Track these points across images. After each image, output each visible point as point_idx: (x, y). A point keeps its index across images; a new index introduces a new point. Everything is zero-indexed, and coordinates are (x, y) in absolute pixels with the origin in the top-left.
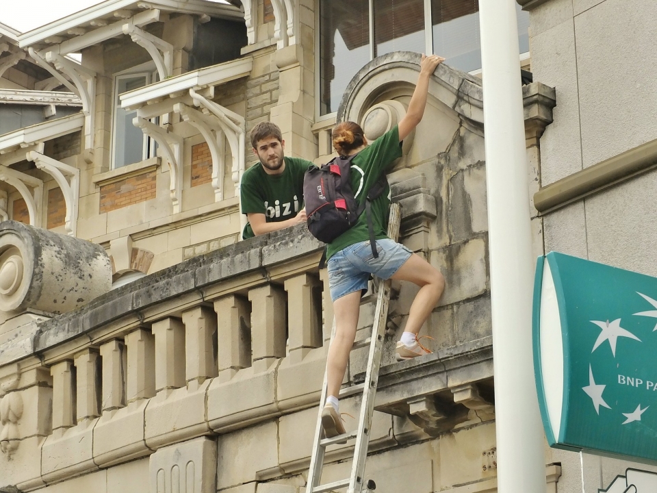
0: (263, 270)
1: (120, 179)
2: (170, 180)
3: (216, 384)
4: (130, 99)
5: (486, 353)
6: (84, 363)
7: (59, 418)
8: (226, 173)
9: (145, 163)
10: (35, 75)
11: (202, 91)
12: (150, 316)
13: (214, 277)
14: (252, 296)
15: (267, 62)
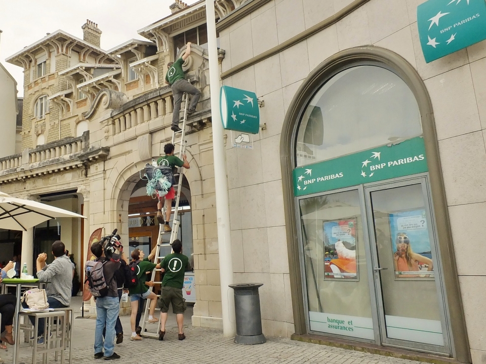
0: (160, 96)
1: (130, 84)
2: (141, 83)
3: (151, 122)
4: (131, 65)
5: (210, 111)
6: (122, 119)
7: (117, 131)
8: (154, 81)
9: (136, 80)
10: (111, 61)
11: (148, 62)
12: (136, 108)
13: (149, 98)
14: (158, 102)
15: (162, 55)
